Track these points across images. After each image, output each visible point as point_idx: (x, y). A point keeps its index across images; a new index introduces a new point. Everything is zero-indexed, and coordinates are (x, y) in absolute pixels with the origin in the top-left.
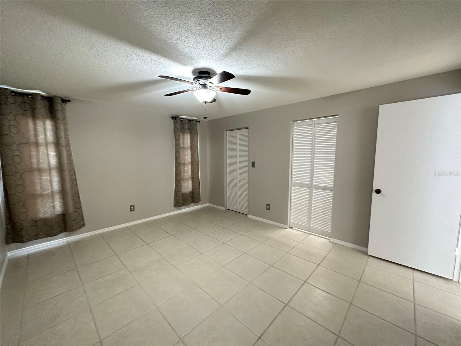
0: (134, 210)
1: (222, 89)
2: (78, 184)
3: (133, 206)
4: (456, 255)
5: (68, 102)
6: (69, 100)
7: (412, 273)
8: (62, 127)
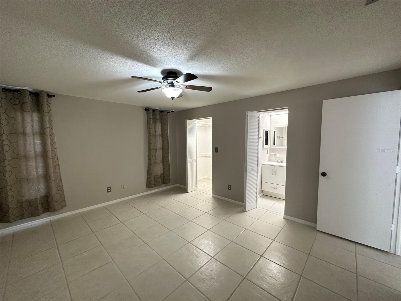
0: (110, 191)
1: (187, 86)
2: (60, 169)
3: (110, 187)
4: (392, 230)
5: (53, 97)
6: (54, 95)
7: (354, 246)
8: (47, 119)
